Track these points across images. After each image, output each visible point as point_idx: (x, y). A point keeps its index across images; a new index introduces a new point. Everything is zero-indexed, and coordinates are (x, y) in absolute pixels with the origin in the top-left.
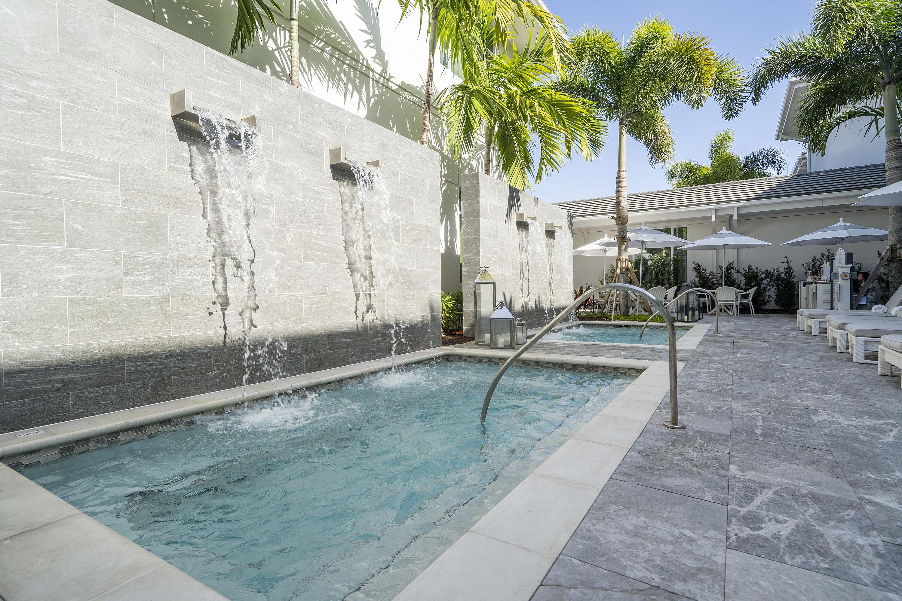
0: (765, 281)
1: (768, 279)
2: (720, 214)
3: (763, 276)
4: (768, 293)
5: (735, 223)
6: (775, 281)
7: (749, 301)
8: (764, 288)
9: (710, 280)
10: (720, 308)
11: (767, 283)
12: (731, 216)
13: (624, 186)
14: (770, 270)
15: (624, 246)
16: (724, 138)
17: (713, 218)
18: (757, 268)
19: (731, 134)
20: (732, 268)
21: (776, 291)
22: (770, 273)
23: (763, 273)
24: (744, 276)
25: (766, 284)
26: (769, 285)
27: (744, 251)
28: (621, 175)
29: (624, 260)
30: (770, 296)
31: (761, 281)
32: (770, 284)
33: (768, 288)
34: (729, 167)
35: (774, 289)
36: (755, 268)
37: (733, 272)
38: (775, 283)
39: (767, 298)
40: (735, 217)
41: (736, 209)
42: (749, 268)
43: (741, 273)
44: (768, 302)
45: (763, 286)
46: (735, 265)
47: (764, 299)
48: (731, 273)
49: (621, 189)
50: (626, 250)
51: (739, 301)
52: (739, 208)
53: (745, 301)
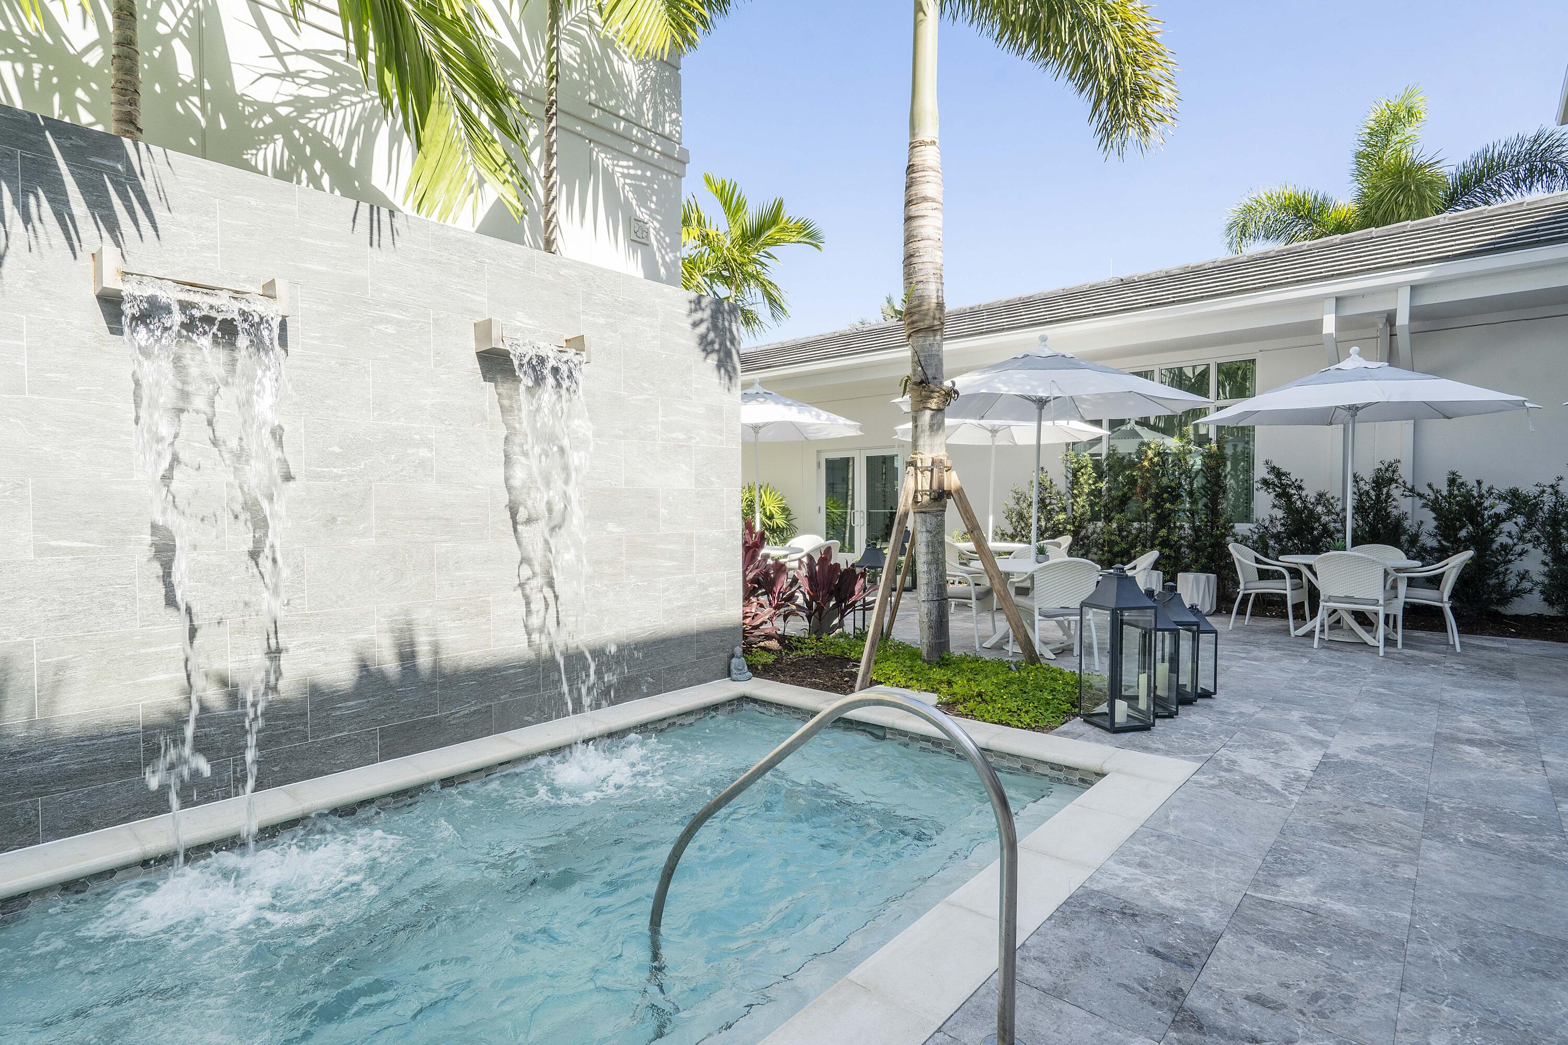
0: (1507, 526)
1: (1521, 520)
2: (1351, 310)
3: (1501, 508)
4: (1517, 566)
5: (1403, 340)
6: (1543, 524)
7: (1442, 598)
8: (1504, 547)
9: (1319, 519)
10: (1335, 617)
11: (1515, 530)
12: (1390, 318)
13: (925, 199)
14: (1528, 488)
15: (928, 413)
16: (1396, 116)
17: (1329, 326)
18: (1479, 483)
19: (1419, 103)
20: (1392, 480)
21: (1547, 559)
22: (1525, 500)
23: (1502, 498)
24: (1435, 506)
25: (1510, 535)
26: (1521, 538)
27: (1436, 427)
28: (917, 160)
29: (928, 463)
30: (1523, 576)
31: (1495, 526)
32: (1527, 536)
33: (1518, 548)
34: (1405, 188)
35: (1540, 551)
36: (1472, 483)
37: (1396, 492)
38: (1543, 532)
39: (1512, 581)
40: (1402, 319)
41: (1405, 293)
42: (1452, 482)
43: (1421, 496)
44: (1517, 593)
45: (1503, 539)
46: (1405, 473)
47: (1503, 584)
48: (1388, 495)
49: (915, 210)
50: (936, 426)
51: (1402, 599)
52: (1415, 288)
53: (1425, 596)
